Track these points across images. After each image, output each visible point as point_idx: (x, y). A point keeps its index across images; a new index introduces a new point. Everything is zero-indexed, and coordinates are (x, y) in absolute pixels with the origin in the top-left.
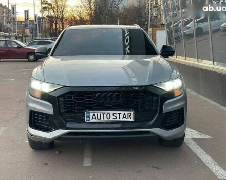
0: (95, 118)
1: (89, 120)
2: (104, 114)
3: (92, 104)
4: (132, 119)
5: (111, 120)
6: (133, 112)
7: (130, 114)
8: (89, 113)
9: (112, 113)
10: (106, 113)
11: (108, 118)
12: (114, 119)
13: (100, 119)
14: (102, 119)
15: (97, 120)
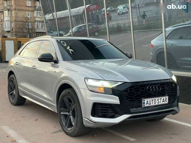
0: (148, 104)
1: (144, 106)
2: (153, 100)
3: (145, 94)
4: (167, 102)
5: (157, 104)
6: (167, 97)
7: (166, 99)
8: (145, 100)
9: (157, 99)
10: (154, 99)
11: (155, 103)
12: (158, 103)
13: (151, 104)
14: (152, 104)
15: (149, 105)
